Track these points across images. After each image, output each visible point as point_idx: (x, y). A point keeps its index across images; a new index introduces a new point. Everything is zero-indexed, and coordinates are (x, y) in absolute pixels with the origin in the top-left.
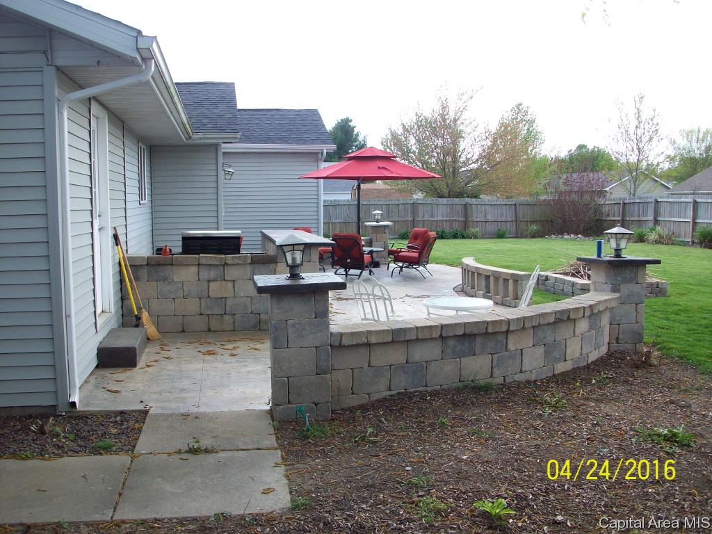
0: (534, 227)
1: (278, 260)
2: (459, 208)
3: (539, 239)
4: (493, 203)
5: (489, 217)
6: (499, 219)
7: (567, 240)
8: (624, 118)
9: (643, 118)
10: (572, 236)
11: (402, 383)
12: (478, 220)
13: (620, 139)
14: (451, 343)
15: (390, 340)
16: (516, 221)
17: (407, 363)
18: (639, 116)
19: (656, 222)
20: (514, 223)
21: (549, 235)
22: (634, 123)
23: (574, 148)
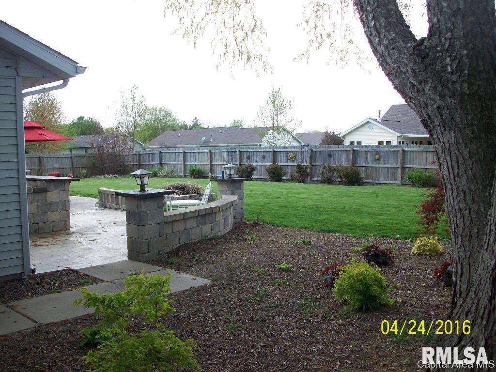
0: (85, 171)
1: (48, 190)
2: (35, 160)
3: (90, 179)
4: (57, 157)
5: (55, 166)
6: (61, 167)
7: (107, 178)
8: (125, 101)
9: (136, 102)
10: (111, 175)
11: (184, 239)
12: (48, 168)
13: (123, 114)
14: (199, 218)
15: (182, 218)
16: (73, 168)
17: (185, 229)
18: (134, 100)
19: (161, 164)
20: (71, 169)
21: (95, 175)
22: (131, 104)
23: (76, 119)
